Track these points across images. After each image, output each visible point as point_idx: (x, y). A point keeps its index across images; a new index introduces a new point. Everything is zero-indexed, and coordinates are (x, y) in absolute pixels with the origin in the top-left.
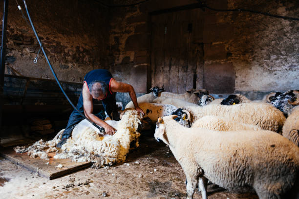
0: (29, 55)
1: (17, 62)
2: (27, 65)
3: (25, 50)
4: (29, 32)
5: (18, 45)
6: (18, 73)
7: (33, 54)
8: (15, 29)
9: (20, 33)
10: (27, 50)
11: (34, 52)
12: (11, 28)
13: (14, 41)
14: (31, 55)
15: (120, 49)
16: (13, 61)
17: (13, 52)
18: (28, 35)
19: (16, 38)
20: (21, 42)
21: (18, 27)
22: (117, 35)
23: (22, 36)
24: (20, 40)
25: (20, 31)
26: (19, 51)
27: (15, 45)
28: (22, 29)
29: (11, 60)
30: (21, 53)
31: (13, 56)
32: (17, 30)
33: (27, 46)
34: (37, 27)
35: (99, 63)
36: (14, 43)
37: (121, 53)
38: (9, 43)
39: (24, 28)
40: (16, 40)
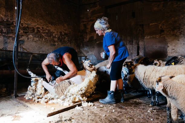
0: (32, 39)
1: (25, 43)
2: (31, 45)
3: (30, 36)
4: (32, 25)
5: (26, 33)
6: (26, 50)
7: (35, 38)
8: (24, 24)
9: (26, 26)
10: (31, 35)
11: (35, 37)
12: (21, 23)
13: (23, 30)
15: (87, 31)
16: (23, 43)
17: (23, 37)
18: (31, 27)
19: (24, 29)
20: (27, 31)
21: (25, 22)
22: (85, 23)
23: (28, 27)
24: (27, 30)
25: (27, 24)
26: (26, 37)
28: (28, 23)
29: (22, 42)
30: (27, 38)
31: (23, 40)
32: (25, 23)
33: (30, 33)
34: (36, 21)
35: (74, 42)
36: (23, 32)
37: (88, 34)
38: (21, 32)
39: (29, 22)
40: (24, 30)
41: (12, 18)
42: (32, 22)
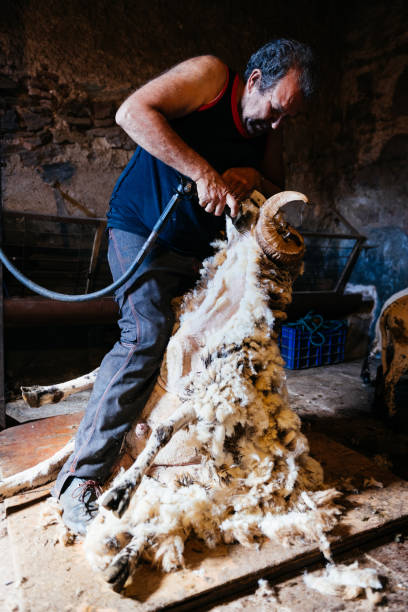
0: (109, 156)
1: (80, 178)
2: (104, 184)
3: (99, 143)
4: (108, 89)
5: (82, 129)
6: (83, 208)
7: (120, 151)
8: (72, 86)
9: (83, 95)
10: (104, 141)
11: (122, 148)
12: (60, 82)
13: (71, 119)
14: (113, 156)
15: (376, 111)
16: (70, 177)
17: (69, 150)
18: (104, 99)
19: (74, 110)
20: (86, 121)
21: (77, 80)
22: (366, 69)
23: (89, 103)
24: (86, 116)
25: (84, 88)
26: (83, 148)
27: (71, 130)
28: (88, 83)
29: (64, 174)
30: (86, 153)
31: (69, 162)
32: (77, 86)
33: (104, 131)
34: (128, 72)
35: (306, 167)
36: (71, 125)
37: (379, 125)
38: (58, 126)
39: (95, 80)
40: (75, 116)
41: (17, 62)
42: (108, 75)
